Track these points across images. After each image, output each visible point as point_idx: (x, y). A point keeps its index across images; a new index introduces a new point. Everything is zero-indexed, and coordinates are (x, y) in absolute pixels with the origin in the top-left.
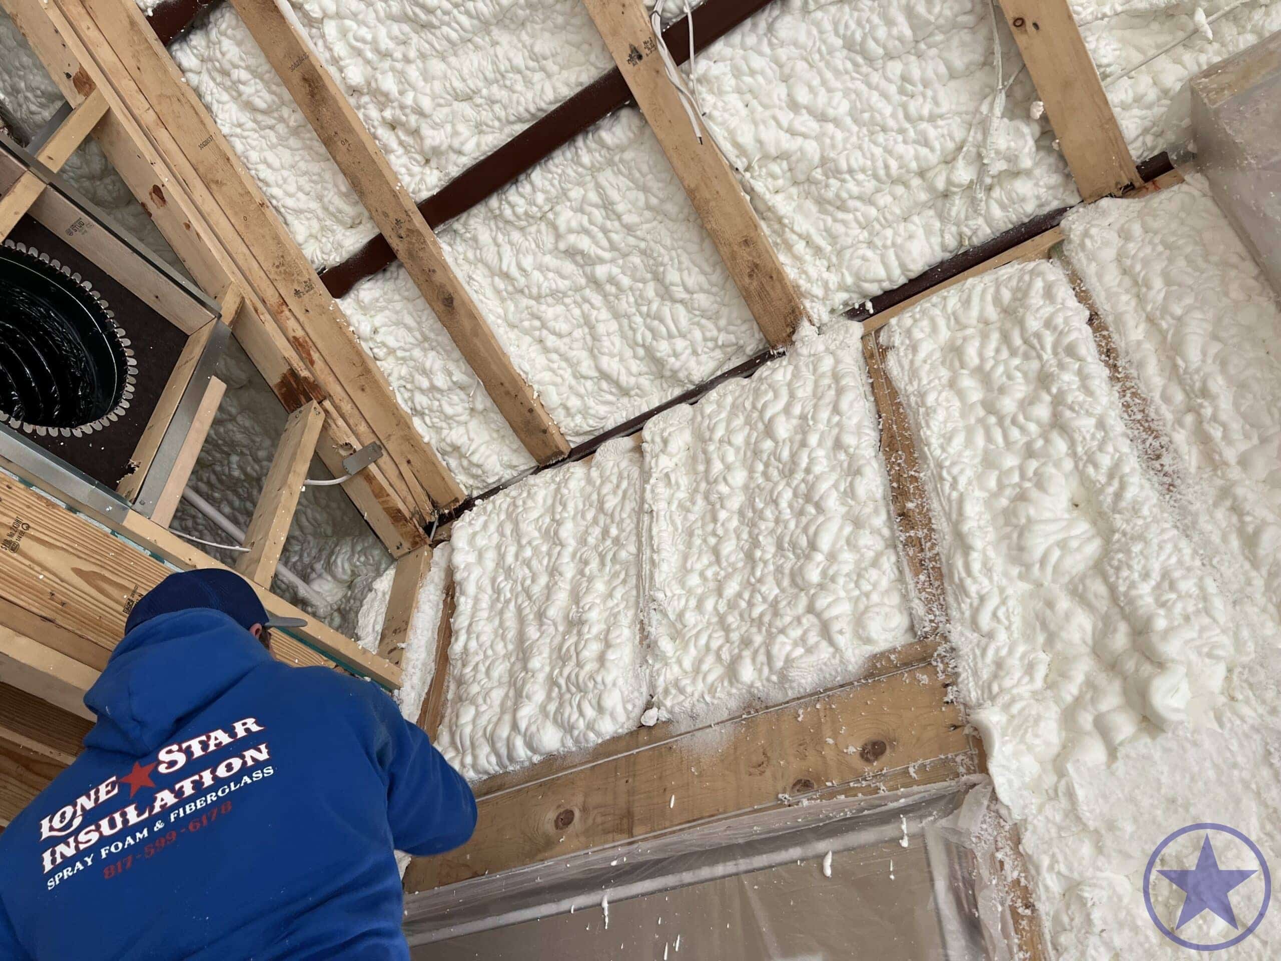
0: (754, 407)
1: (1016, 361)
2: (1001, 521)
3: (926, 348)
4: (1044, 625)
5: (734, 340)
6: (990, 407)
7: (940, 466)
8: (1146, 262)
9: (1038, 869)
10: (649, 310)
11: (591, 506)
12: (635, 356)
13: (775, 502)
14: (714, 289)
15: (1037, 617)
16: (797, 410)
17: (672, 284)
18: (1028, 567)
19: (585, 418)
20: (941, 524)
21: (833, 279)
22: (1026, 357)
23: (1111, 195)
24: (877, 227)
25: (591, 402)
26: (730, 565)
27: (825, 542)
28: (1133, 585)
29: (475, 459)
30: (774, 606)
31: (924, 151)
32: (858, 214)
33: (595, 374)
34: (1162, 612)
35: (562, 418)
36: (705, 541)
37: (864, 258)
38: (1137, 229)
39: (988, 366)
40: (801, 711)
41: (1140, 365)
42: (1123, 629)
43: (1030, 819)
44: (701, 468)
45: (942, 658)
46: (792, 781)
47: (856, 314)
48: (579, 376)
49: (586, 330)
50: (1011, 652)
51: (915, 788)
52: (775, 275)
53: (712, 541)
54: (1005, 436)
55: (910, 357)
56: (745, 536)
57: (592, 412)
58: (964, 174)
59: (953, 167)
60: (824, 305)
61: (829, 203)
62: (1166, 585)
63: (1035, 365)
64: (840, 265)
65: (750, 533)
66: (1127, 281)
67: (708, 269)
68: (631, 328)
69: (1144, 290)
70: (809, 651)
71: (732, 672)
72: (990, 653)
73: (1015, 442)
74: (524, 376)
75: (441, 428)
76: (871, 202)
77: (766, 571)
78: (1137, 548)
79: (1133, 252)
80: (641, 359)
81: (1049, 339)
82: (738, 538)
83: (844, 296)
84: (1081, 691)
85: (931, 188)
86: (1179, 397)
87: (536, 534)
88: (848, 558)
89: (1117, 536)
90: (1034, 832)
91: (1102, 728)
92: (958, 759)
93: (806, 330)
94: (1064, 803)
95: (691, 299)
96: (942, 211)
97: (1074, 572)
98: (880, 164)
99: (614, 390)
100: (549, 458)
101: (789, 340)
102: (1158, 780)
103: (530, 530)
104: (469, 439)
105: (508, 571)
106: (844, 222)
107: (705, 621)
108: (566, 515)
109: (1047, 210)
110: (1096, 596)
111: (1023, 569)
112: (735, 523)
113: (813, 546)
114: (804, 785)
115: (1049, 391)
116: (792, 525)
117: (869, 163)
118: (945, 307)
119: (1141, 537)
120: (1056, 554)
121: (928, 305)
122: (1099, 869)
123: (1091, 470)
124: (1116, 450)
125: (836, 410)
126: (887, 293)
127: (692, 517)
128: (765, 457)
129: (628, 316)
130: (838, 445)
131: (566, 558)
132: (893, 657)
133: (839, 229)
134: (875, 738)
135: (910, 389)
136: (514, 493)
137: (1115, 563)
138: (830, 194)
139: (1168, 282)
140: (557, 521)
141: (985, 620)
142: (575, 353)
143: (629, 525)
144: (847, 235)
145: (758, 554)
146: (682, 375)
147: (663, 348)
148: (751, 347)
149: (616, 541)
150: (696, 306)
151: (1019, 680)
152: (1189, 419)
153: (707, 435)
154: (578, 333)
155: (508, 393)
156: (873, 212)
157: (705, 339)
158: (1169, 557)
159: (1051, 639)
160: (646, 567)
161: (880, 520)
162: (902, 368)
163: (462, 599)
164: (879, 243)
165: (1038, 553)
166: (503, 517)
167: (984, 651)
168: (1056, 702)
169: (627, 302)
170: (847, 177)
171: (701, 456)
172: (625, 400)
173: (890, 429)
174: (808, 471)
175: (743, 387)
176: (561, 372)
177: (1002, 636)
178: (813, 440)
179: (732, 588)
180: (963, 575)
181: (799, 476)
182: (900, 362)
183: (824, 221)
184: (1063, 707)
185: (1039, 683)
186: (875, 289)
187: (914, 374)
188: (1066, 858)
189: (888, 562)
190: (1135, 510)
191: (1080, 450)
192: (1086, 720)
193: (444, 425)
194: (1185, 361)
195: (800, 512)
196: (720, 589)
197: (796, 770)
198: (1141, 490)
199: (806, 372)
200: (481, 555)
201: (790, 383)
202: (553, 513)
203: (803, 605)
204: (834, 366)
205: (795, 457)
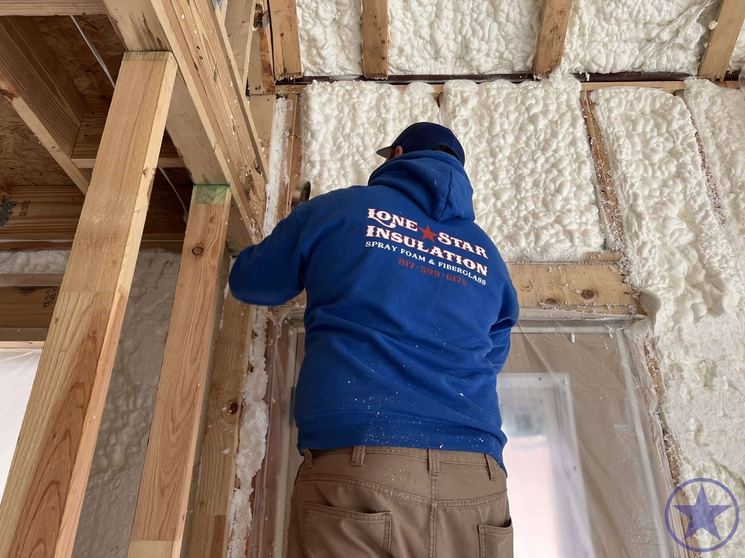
0: (523, 103)
1: (662, 139)
2: (651, 211)
3: (616, 112)
4: (669, 261)
5: (511, 59)
6: (647, 157)
7: (625, 175)
8: (720, 120)
9: (662, 356)
10: (477, 17)
11: (405, 117)
12: (455, 40)
13: (535, 161)
14: (520, 26)
15: (666, 258)
16: (550, 117)
17: (502, 11)
18: (664, 236)
19: (407, 60)
20: (622, 202)
21: (581, 52)
22: (667, 139)
23: (710, 80)
24: (615, 38)
25: (416, 53)
26: (502, 184)
27: (565, 192)
28: (711, 257)
29: (324, 53)
30: (534, 213)
31: (656, 13)
32: (610, 27)
33: (428, 38)
34: (722, 270)
35: (395, 54)
36: (487, 166)
37: (599, 51)
38: (719, 101)
39: (648, 136)
40: (550, 268)
41: (714, 164)
42: (704, 272)
43: (661, 337)
44: (486, 124)
45: (622, 263)
46: (546, 299)
47: (580, 76)
48: (417, 34)
49: (435, 9)
50: (655, 268)
51: (610, 315)
52: (561, 38)
53: (491, 168)
54: (654, 172)
55: (607, 114)
56: (512, 172)
57: (414, 59)
58: (666, 36)
59: (663, 29)
60: (570, 64)
61: (604, 14)
62: (724, 261)
63: (670, 145)
64: (587, 48)
65: (515, 172)
66: (709, 124)
67: (525, 13)
68: (461, 22)
69: (718, 131)
70: (559, 242)
72: (646, 267)
73: (658, 177)
74: (390, 19)
75: (308, 22)
76: (619, 25)
77: (527, 195)
78: (714, 243)
79: (715, 112)
80: (456, 43)
81: (681, 136)
82: (508, 171)
83: (578, 65)
84: (684, 292)
85: (649, 33)
86: (728, 185)
87: (365, 120)
88: (574, 202)
89: (703, 235)
90: (662, 342)
91: (695, 308)
92: (630, 307)
93: (557, 74)
94: (675, 333)
95: (506, 25)
96: (644, 47)
97: (681, 243)
98: (637, 9)
99: (432, 53)
100: (376, 75)
101: (547, 75)
102: (711, 333)
103: (362, 117)
104: (325, 38)
105: (347, 137)
106: (603, 28)
107: (488, 209)
108: (388, 117)
109: (681, 71)
110: (693, 256)
111: (662, 236)
112: (505, 163)
113: (558, 191)
114: (552, 301)
115: (678, 161)
116: (544, 176)
117: (633, 5)
118: (627, 95)
119: (716, 238)
120: (677, 234)
121: (618, 90)
122: (686, 360)
123: (692, 202)
124: (704, 198)
126: (598, 74)
127: (478, 150)
128: (529, 134)
129: (463, 14)
132: (599, 256)
133: (599, 29)
134: (590, 289)
135: (609, 131)
136: (348, 88)
137: (704, 245)
138: (608, 10)
139: (729, 132)
140: (383, 119)
141: (645, 253)
142: (422, 19)
144: (600, 34)
145: (523, 185)
146: (475, 64)
147: (475, 44)
148: (519, 67)
150: (506, 30)
151: (660, 281)
152: (732, 196)
153: (493, 108)
154: (429, 8)
155: (375, 24)
156: (616, 28)
157: (497, 50)
158: (725, 250)
159: (671, 268)
161: (591, 189)
162: (604, 118)
163: (314, 143)
164: (610, 47)
165: (670, 231)
166: (340, 100)
167: (644, 266)
168: (674, 294)
169: (468, 6)
170: (621, 6)
171: (487, 118)
172: (433, 61)
173: (596, 146)
174: (556, 151)
175: (513, 88)
176: (408, 26)
177: (651, 261)
178: (560, 136)
179: (505, 197)
180: (637, 230)
181: (550, 153)
182: (602, 114)
183: (595, 22)
184: (676, 296)
185: (665, 286)
186: (595, 69)
187: (610, 124)
188: (675, 353)
189: (595, 211)
190: (711, 226)
191: (688, 193)
192: (689, 304)
193: (311, 21)
194: (735, 170)
195: (548, 172)
196: (497, 195)
197: (548, 294)
198: (713, 219)
199: (553, 97)
200: (327, 119)
201: (544, 99)
202: (378, 111)
203: (553, 218)
204: (568, 101)
205: (547, 142)
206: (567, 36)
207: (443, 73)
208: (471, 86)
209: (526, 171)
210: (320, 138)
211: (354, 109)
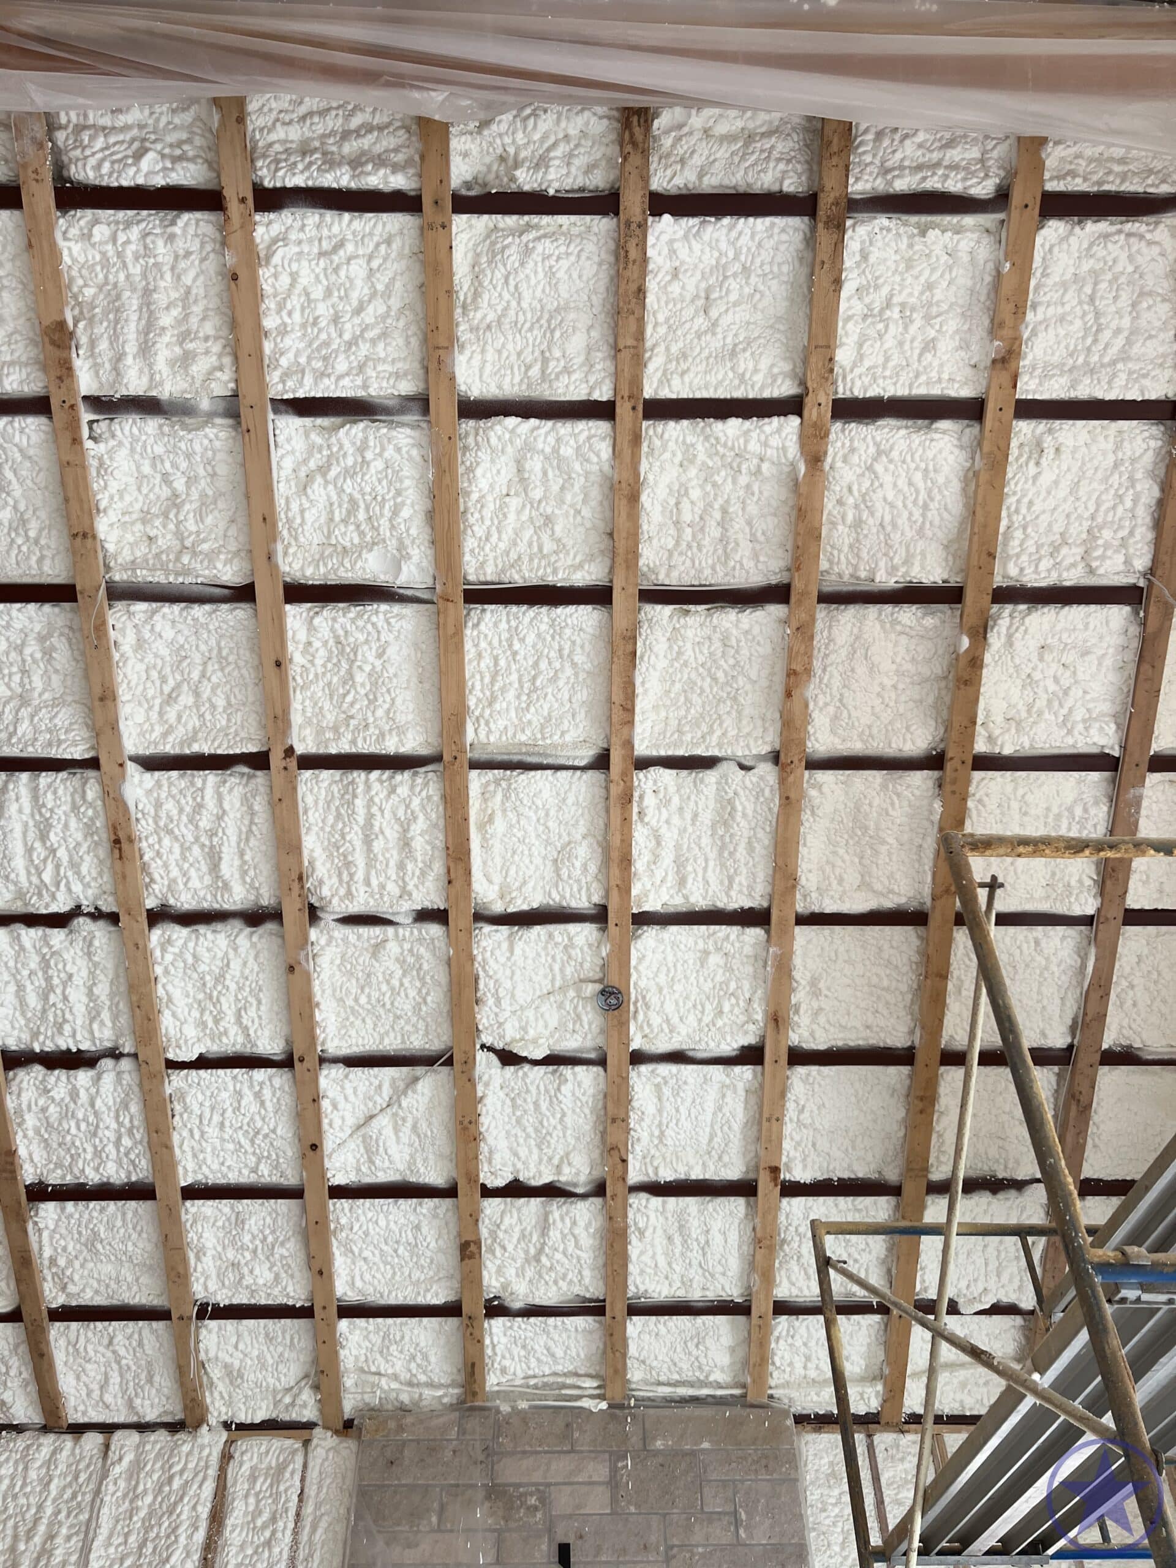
0: (169, 1459)
1: (270, 1501)
3: (246, 1467)
6: (253, 1520)
7: (226, 1541)
8: (326, 1475)
10: (138, 1383)
11: (70, 1473)
12: (122, 1399)
13: (161, 1525)
14: (171, 1389)
16: (185, 1476)
17: (156, 1381)
19: (81, 1415)
21: (224, 1409)
22: (273, 1501)
23: (331, 1430)
25: (89, 1409)
26: (130, 1548)
27: (174, 1559)
29: (11, 1408)
31: (277, 1384)
33: (98, 1399)
35: (72, 1411)
36: (123, 1529)
37: (239, 1406)
38: (331, 1455)
39: (261, 1496)
41: (303, 1529)
47: (227, 1425)
48: (90, 1397)
49: (104, 1378)
53: (126, 1530)
54: (252, 1537)
55: (238, 1468)
56: (141, 1536)
57: (88, 1415)
58: (288, 1398)
59: (285, 1394)
63: (274, 1508)
64: (229, 1406)
65: (144, 1535)
66: (318, 1480)
67: (173, 1380)
68: (126, 1386)
69: (321, 1489)
73: (254, 1543)
74: (62, 1392)
79: (325, 1467)
81: (283, 1497)
82: (138, 1535)
83: (225, 1419)
85: (275, 1397)
86: (307, 1551)
87: (36, 1478)
93: (205, 1428)
95: (160, 1390)
96: (275, 1405)
99: (104, 1408)
100: (55, 1426)
101: (196, 1429)
104: (14, 1400)
106: (237, 1393)
108: (55, 1472)
109: (310, 1421)
112: (139, 1525)
113: (167, 1560)
115: (273, 1525)
116: (163, 1542)
118: (261, 1446)
121: (254, 1443)
125: (200, 1487)
126: (242, 1424)
127: (120, 1511)
128: (163, 1495)
129: (127, 1381)
130: (194, 1508)
133: (234, 1394)
135: (231, 1491)
136: (30, 1440)
138: (236, 1381)
139: (327, 1492)
140: (49, 1475)
142: (92, 1386)
143: (88, 1498)
144: (236, 1398)
145: (144, 1549)
146: (140, 1417)
147: (138, 1402)
148: (178, 1417)
149: (79, 1504)
150: (161, 1393)
153: (142, 1463)
154: (98, 1378)
155: (49, 1397)
157: (159, 1407)
160: (91, 1535)
161: (196, 1557)
162: (233, 1474)
164: (247, 1406)
173: (216, 1507)
174: (178, 1516)
175: (167, 1441)
176: (82, 1392)
178: (186, 1500)
181: (174, 1517)
182: (233, 1469)
183: (230, 1390)
186: (238, 1422)
187: (235, 1482)
194: (315, 1536)
195: (168, 1537)
199: (196, 1451)
201: (188, 1455)
202: (48, 1468)
204: (210, 1454)
205: (176, 1503)
206: (208, 1400)
207: (116, 1420)
208: (134, 1437)
209: (152, 1535)
211: (26, 1468)
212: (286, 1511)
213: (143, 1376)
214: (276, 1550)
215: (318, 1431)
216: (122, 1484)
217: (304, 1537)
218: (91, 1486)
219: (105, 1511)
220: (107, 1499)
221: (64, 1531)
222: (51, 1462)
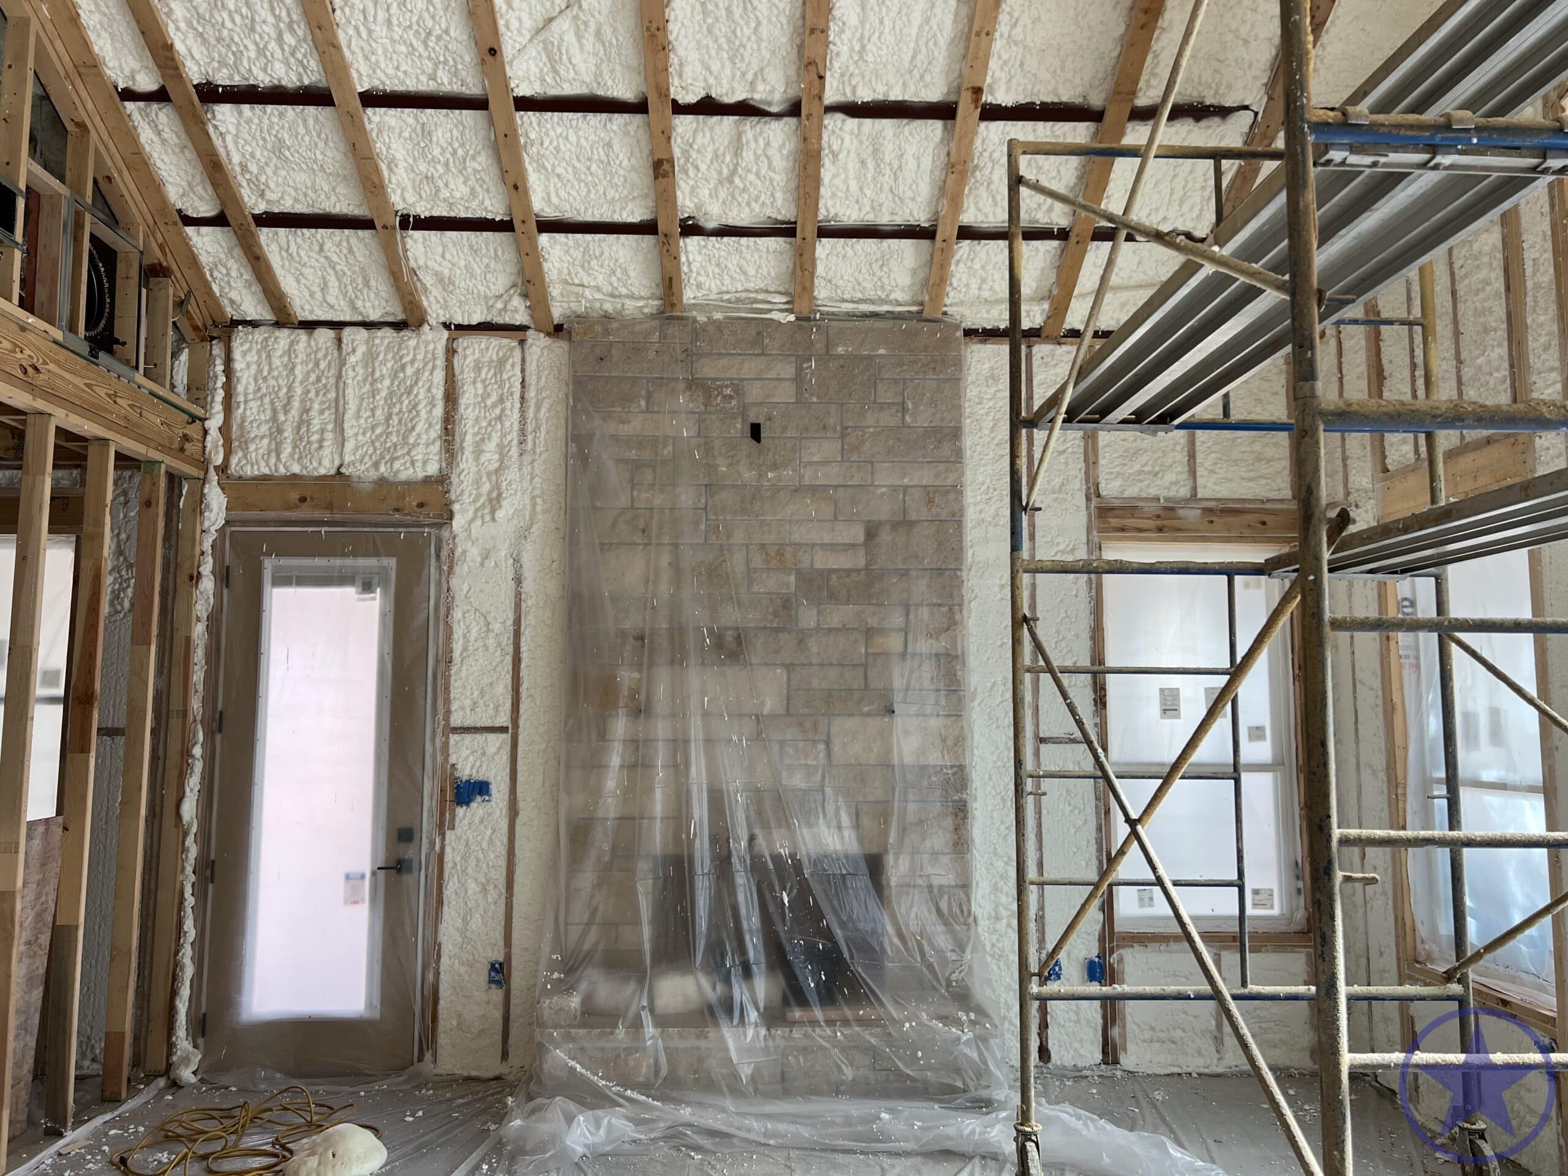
0: (399, 351)
1: (496, 386)
2: (475, 445)
3: (470, 359)
4: (477, 483)
5: (392, 312)
6: (483, 401)
7: (462, 416)
8: (543, 368)
9: (457, 546)
10: (356, 287)
11: (311, 361)
12: (344, 300)
13: (402, 403)
14: (390, 294)
15: (476, 480)
16: (416, 365)
17: (371, 284)
19: (311, 315)
20: (457, 438)
21: (441, 312)
22: (499, 387)
23: (544, 332)
24: (464, 305)
25: (315, 309)
26: (378, 420)
27: (418, 429)
28: (502, 481)
30: (395, 445)
31: (488, 292)
32: (458, 297)
33: (321, 299)
34: (506, 491)
35: (299, 310)
36: (368, 405)
37: (455, 310)
38: (546, 352)
39: (487, 381)
40: (399, 486)
41: (529, 409)
42: (496, 492)
43: (459, 534)
44: (370, 369)
45: (447, 484)
46: (393, 508)
47: (447, 326)
48: (313, 297)
49: (323, 283)
50: (466, 488)
51: (431, 519)
52: (419, 307)
53: (372, 406)
54: (485, 414)
55: (463, 361)
56: (386, 411)
57: (315, 314)
59: (496, 301)
60: (435, 320)
61: (448, 291)
62: (509, 484)
63: (500, 392)
64: (445, 308)
65: (388, 411)
66: (536, 372)
67: (389, 285)
68: (345, 289)
69: (539, 379)
70: (406, 468)
71: (376, 465)
72: (461, 487)
73: (487, 418)
74: (285, 293)
75: (223, 291)
76: (464, 296)
77: (393, 430)
78: (507, 470)
79: (541, 361)
80: (346, 302)
81: (508, 385)
82: (383, 410)
83: (444, 321)
84: (480, 505)
85: (487, 302)
86: (534, 426)
87: (280, 364)
88: (424, 437)
89: (503, 464)
90: (459, 537)
91: (482, 517)
92: (445, 515)
93: (426, 328)
94: (468, 532)
95: (378, 292)
96: (489, 310)
97: (490, 470)
98: (472, 288)
100: (286, 322)
101: (418, 327)
102: (490, 532)
103: (277, 362)
104: (241, 298)
105: (265, 379)
106: (451, 298)
107: (366, 441)
108: (297, 360)
109: (523, 324)
110: (493, 480)
111: (477, 464)
112: (382, 403)
113: (413, 428)
114: (397, 510)
115: (501, 405)
116: (406, 415)
117: (466, 285)
118: (481, 344)
119: (509, 467)
120: (487, 463)
121: (474, 340)
122: (472, 548)
123: (504, 439)
124: (513, 436)
125: (431, 373)
126: (459, 326)
127: (363, 391)
128: (399, 380)
129: (345, 285)
130: (429, 390)
131: (297, 384)
132: (432, 478)
133: (449, 300)
134: (422, 501)
135: (459, 377)
136: (266, 334)
137: (500, 472)
138: (448, 288)
139: (546, 380)
140: (292, 362)
141: (463, 477)
142: (314, 288)
143: (332, 381)
144: (451, 302)
145: (391, 421)
146: (364, 316)
148: (398, 319)
149: (325, 386)
150: (380, 295)
151: (466, 497)
152: (533, 434)
153: (376, 355)
154: (317, 281)
155: (274, 297)
157: (379, 308)
158: (513, 475)
159: (478, 488)
160: (341, 409)
161: (438, 427)
162: (459, 365)
164: (462, 310)
165: (482, 461)
166: (260, 345)
167: (459, 486)
169: (347, 280)
171: (371, 364)
173: (449, 390)
174: (416, 396)
175: (395, 337)
176: (305, 294)
177: (465, 482)
178: (420, 384)
179: (378, 431)
180: (460, 460)
181: (412, 397)
182: (458, 361)
183: (444, 295)
184: (475, 508)
185: (471, 500)
186: (455, 322)
187: (462, 371)
188: (464, 545)
189: (438, 444)
190: (511, 458)
191: (503, 430)
192: (479, 513)
193: (227, 288)
194: (539, 413)
195: (410, 412)
196: (373, 429)
197: (395, 504)
198: (514, 452)
199: (422, 346)
200: (248, 366)
201: (415, 348)
202: (290, 357)
203: (406, 450)
204: (435, 349)
205: (412, 386)
206: (425, 304)
207: (342, 319)
208: (363, 333)
209: (396, 410)
210: (244, 381)
211: (269, 356)
212: (512, 394)
213: (360, 280)
214: (507, 424)
215: (530, 333)
216: (360, 371)
217: (531, 414)
218: (332, 372)
219: (350, 392)
220: (349, 381)
221: (316, 406)
222: (290, 351)
